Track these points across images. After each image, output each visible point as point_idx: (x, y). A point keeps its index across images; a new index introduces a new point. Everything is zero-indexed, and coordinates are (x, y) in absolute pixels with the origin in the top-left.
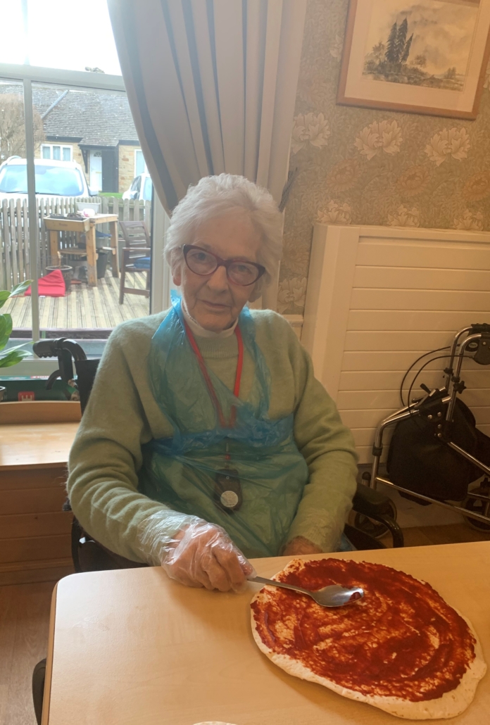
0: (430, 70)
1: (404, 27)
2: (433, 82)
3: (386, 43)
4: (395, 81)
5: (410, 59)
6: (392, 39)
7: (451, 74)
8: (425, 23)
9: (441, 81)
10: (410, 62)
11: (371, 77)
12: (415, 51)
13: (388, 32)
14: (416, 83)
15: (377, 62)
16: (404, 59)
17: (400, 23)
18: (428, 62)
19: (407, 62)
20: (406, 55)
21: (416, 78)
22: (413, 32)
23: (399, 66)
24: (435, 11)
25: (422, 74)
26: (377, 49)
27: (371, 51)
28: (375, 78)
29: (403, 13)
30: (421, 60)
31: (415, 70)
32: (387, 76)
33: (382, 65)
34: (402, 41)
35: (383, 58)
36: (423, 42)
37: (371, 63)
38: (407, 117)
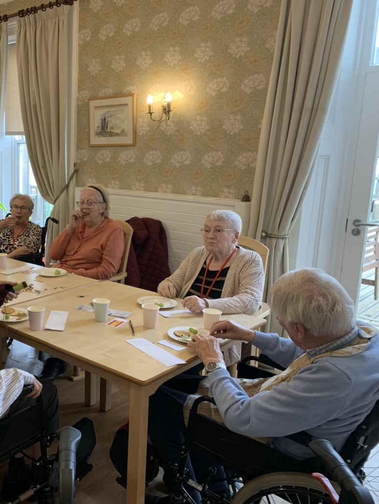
0: (115, 131)
1: (105, 119)
2: (117, 135)
3: (100, 125)
4: (105, 136)
5: (108, 128)
6: (102, 123)
7: (123, 131)
8: (111, 116)
9: (120, 134)
10: (109, 129)
11: (97, 136)
12: (109, 126)
13: (100, 122)
14: (111, 136)
15: (99, 131)
16: (107, 129)
17: (103, 118)
18: (114, 128)
19: (108, 130)
20: (107, 127)
21: (111, 134)
22: (108, 119)
23: (105, 131)
24: (113, 111)
25: (113, 133)
26: (98, 127)
27: (96, 128)
28: (99, 137)
29: (104, 114)
30: (112, 128)
31: (111, 132)
32: (102, 135)
33: (100, 132)
34: (105, 123)
35: (100, 130)
36: (111, 122)
37: (97, 132)
38: (111, 148)
